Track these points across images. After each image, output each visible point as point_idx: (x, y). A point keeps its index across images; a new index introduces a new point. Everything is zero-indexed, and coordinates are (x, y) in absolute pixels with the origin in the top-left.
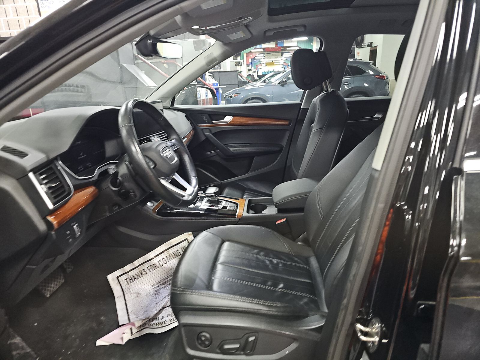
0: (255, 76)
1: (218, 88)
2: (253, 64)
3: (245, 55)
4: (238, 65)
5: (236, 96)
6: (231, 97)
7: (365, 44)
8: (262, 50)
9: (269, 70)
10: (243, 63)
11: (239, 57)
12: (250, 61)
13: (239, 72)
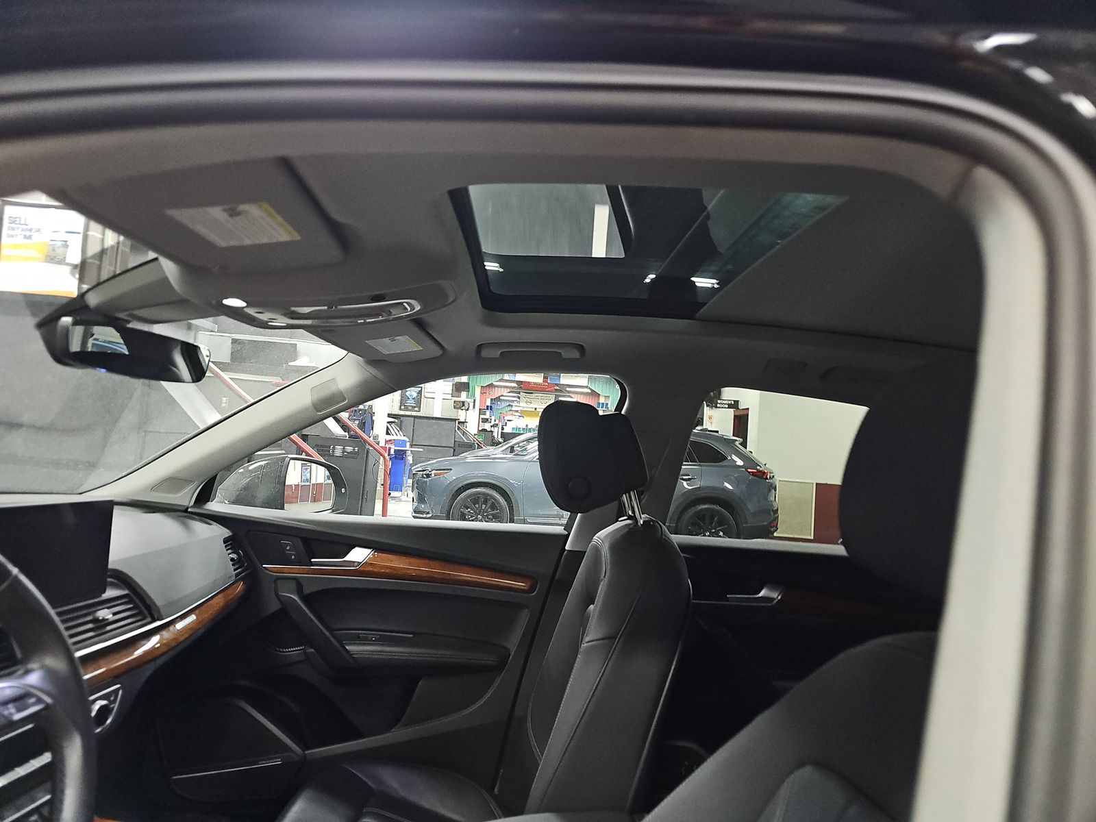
0: (495, 434)
1: (404, 452)
2: (494, 410)
3: (478, 391)
4: (460, 408)
5: (440, 474)
6: (428, 476)
7: (725, 402)
8: (515, 385)
9: (527, 425)
10: (471, 405)
11: (465, 393)
12: (488, 403)
13: (459, 423)
